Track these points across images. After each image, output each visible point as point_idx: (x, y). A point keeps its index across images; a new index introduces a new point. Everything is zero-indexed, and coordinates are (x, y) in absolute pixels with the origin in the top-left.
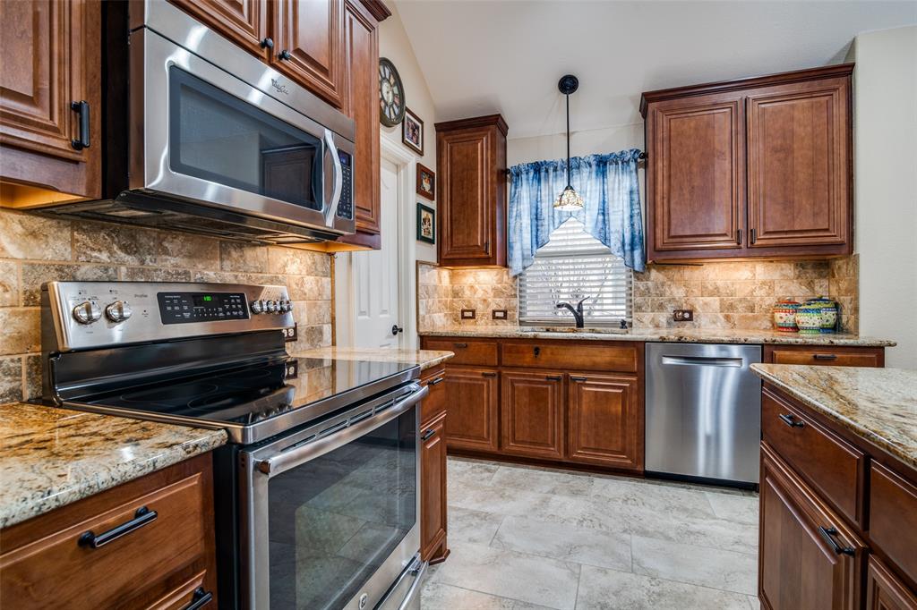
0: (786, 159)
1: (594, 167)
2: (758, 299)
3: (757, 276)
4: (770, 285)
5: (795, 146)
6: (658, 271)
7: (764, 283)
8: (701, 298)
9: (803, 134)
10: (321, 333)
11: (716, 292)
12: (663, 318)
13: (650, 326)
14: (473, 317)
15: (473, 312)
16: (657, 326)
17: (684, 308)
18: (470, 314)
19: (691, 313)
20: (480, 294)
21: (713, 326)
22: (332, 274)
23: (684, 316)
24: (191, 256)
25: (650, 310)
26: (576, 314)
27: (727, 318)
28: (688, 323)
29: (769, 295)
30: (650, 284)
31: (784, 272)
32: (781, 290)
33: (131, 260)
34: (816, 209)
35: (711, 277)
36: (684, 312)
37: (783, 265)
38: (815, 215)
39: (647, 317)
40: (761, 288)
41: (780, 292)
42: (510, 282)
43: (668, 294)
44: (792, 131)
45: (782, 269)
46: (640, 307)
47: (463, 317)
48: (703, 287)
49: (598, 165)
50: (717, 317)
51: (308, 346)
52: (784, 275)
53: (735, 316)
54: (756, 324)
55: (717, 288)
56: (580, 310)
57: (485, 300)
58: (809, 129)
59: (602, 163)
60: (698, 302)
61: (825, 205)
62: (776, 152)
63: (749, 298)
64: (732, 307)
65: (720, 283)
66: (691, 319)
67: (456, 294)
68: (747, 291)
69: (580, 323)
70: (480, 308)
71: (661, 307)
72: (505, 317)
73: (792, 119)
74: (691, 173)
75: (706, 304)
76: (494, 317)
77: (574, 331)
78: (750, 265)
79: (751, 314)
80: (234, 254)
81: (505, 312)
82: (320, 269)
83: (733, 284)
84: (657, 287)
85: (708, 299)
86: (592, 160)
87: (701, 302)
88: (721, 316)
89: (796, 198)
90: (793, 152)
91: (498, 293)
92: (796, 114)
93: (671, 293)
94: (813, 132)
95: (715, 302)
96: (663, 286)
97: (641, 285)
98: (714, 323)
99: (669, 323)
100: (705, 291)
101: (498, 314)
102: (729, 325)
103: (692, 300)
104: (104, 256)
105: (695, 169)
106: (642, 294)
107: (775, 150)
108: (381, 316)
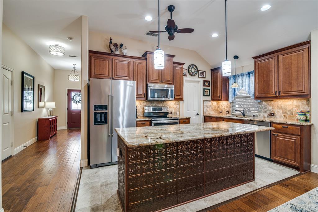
0: (289, 71)
1: (247, 75)
2: (294, 111)
3: (294, 104)
4: (298, 107)
5: (292, 67)
6: (265, 102)
7: (296, 106)
8: (277, 110)
9: (294, 63)
10: (177, 113)
11: (281, 108)
12: (266, 115)
13: (263, 117)
14: (222, 113)
15: (222, 111)
16: (264, 117)
17: (272, 113)
18: (221, 112)
19: (274, 114)
20: (223, 107)
21: (280, 118)
22: (179, 104)
23: (272, 115)
24: (157, 103)
25: (262, 113)
26: (243, 114)
27: (285, 116)
28: (273, 117)
29: (298, 109)
30: (263, 105)
31: (303, 102)
32: (302, 108)
33: (151, 104)
34: (298, 85)
35: (280, 104)
36: (272, 114)
37: (303, 100)
38: (298, 86)
39: (262, 114)
40: (295, 107)
41: (301, 109)
42: (229, 104)
43: (267, 108)
44: (291, 63)
45: (302, 102)
46: (260, 112)
47: (220, 113)
48: (277, 107)
49: (248, 74)
50: (281, 116)
51: (174, 115)
52: (303, 103)
53: (287, 115)
54: (293, 118)
55: (281, 107)
56: (244, 112)
57: (224, 109)
58: (296, 61)
59: (249, 74)
60: (276, 111)
61: (301, 84)
62: (287, 69)
63: (291, 110)
64: (286, 113)
65: (282, 106)
66: (274, 116)
67: (219, 107)
68: (291, 108)
69: (244, 115)
70: (223, 111)
71: (266, 112)
72: (228, 113)
73: (291, 59)
74: (264, 77)
75: (278, 111)
76: (226, 113)
77: (242, 117)
78: (292, 100)
79: (292, 115)
80: (163, 103)
81: (228, 112)
82: (176, 103)
83: (286, 106)
84: (264, 106)
85: (279, 110)
86: (247, 73)
87: (277, 111)
88: (282, 115)
89: (292, 82)
90: (291, 68)
91: (227, 107)
92: (292, 58)
93: (268, 108)
94: (297, 62)
95: (281, 111)
96: (266, 106)
97: (260, 106)
98: (280, 117)
99: (268, 117)
100: (278, 108)
101: (227, 112)
102: (285, 118)
103: (274, 110)
104: (149, 104)
105: (265, 76)
106: (261, 108)
107: (286, 69)
108: (187, 111)
